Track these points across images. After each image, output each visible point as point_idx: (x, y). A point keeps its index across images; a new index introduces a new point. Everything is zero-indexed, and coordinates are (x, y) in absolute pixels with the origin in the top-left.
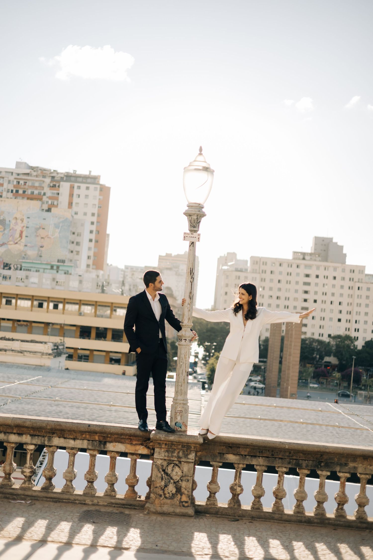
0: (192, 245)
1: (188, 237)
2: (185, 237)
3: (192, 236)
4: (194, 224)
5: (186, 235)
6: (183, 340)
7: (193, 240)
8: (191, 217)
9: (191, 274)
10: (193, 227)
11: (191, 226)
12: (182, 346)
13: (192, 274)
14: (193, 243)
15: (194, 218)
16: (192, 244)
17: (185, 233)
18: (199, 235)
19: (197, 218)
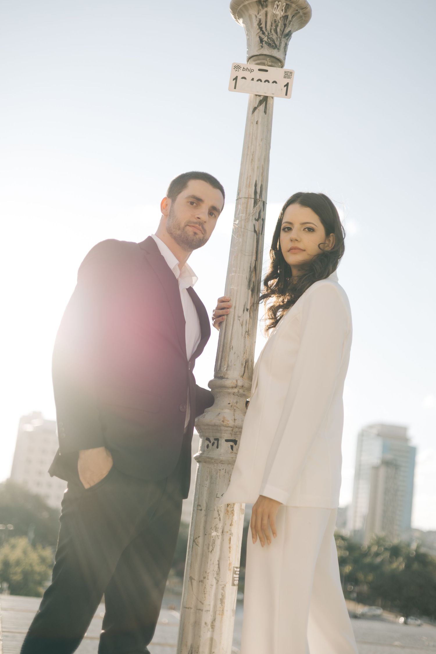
0: (262, 107)
1: (249, 78)
2: (236, 79)
3: (263, 76)
4: (274, 37)
5: (241, 74)
6: (222, 442)
7: (264, 90)
8: (263, 12)
9: (255, 203)
10: (269, 45)
11: (261, 41)
12: (221, 467)
13: (260, 204)
14: (264, 100)
15: (275, 15)
16: (261, 103)
17: (237, 67)
18: (288, 75)
19: (286, 17)
